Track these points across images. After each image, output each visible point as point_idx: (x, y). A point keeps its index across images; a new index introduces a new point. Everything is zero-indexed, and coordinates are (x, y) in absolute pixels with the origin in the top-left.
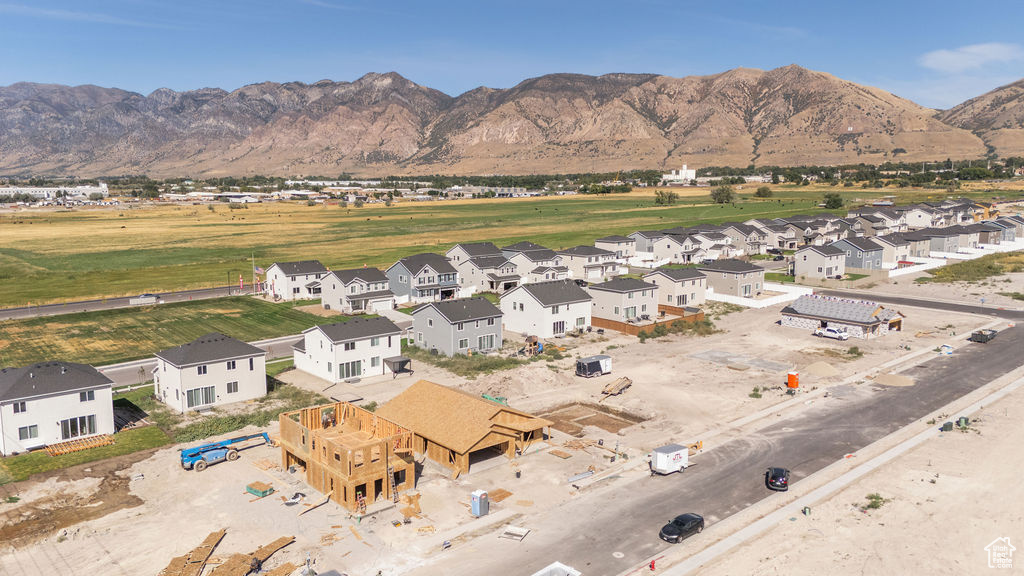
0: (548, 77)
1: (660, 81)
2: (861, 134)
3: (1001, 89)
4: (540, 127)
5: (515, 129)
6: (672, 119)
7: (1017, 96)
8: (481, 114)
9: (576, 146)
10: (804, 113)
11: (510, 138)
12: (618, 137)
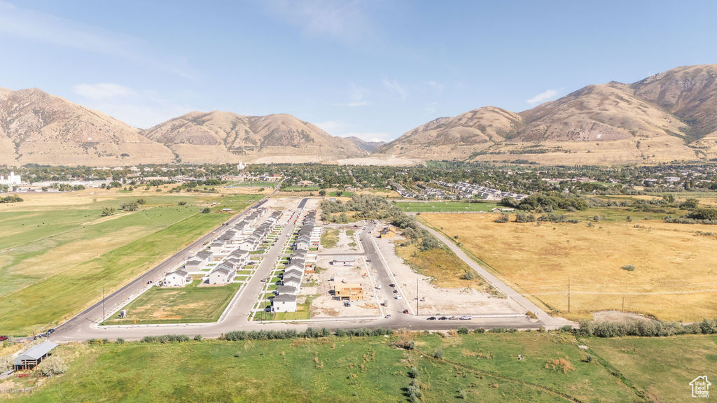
2: (97, 143)
3: (174, 120)
7: (184, 125)
10: (53, 125)
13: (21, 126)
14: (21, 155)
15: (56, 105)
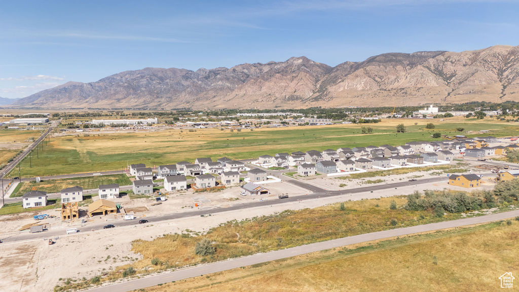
0: (383, 55)
1: (447, 55)
4: (377, 81)
5: (362, 83)
6: (452, 76)
8: (346, 76)
9: (395, 91)
11: (360, 87)
12: (419, 86)
14: (504, 95)
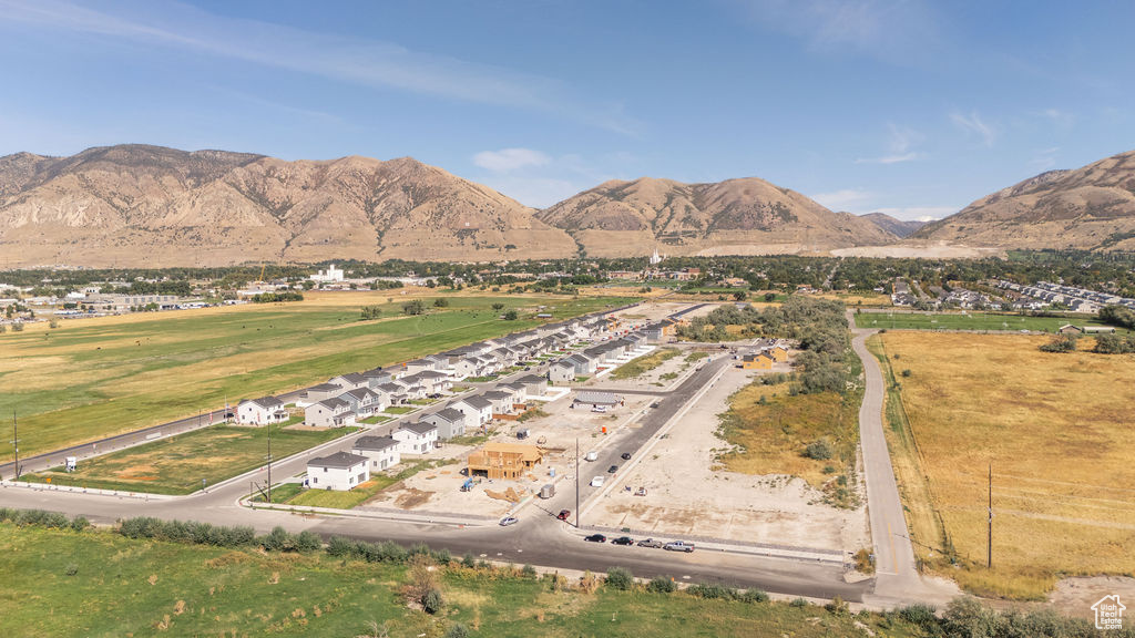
0: (123, 147)
1: (267, 164)
2: (477, 230)
3: (583, 194)
4: (117, 208)
5: (81, 209)
6: (286, 207)
7: (595, 202)
8: (25, 188)
9: (172, 233)
10: (424, 207)
11: (75, 219)
12: (225, 223)
13: (387, 208)
14: (384, 248)
15: (430, 178)
